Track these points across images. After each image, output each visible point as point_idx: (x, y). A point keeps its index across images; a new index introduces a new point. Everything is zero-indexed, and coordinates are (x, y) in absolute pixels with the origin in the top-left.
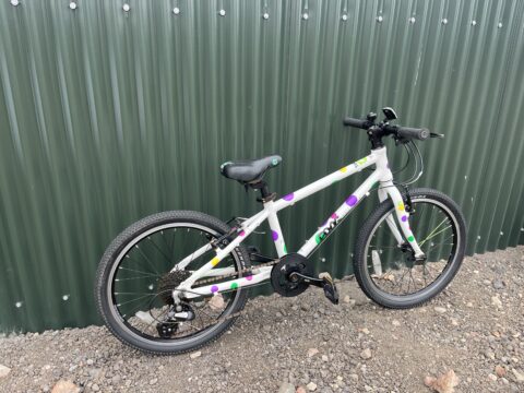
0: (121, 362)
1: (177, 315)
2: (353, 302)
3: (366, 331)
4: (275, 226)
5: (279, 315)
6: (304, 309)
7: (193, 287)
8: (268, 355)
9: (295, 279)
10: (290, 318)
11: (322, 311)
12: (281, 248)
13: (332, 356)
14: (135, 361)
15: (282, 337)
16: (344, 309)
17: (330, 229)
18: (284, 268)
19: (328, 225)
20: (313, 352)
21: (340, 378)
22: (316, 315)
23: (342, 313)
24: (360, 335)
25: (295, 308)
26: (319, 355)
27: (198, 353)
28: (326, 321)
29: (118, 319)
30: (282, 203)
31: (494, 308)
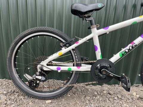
0: (16, 96)
1: (37, 77)
2: (138, 96)
4: (97, 43)
5: (96, 93)
6: (110, 94)
7: (47, 65)
9: (104, 73)
10: (102, 96)
11: (120, 97)
12: (99, 55)
14: (22, 97)
15: (94, 104)
16: (132, 99)
17: (129, 49)
18: (99, 65)
19: (128, 48)
22: (116, 98)
23: (131, 100)
25: (105, 92)
27: (50, 101)
29: (16, 76)
30: (102, 31)
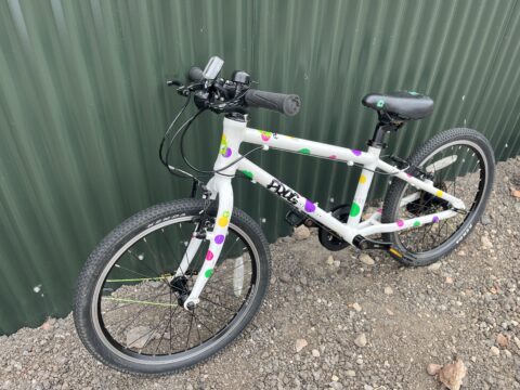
3: (357, 306)
6: (283, 281)
8: (249, 357)
13: (323, 348)
20: (301, 344)
21: (335, 378)
24: (352, 314)
26: (309, 348)
28: (310, 297)
31: (486, 254)
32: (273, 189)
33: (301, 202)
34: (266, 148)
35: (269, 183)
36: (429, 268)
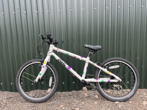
3: (83, 103)
24: (80, 104)
32: (59, 61)
33: (67, 66)
34: (58, 51)
35: (58, 59)
36: (115, 103)
